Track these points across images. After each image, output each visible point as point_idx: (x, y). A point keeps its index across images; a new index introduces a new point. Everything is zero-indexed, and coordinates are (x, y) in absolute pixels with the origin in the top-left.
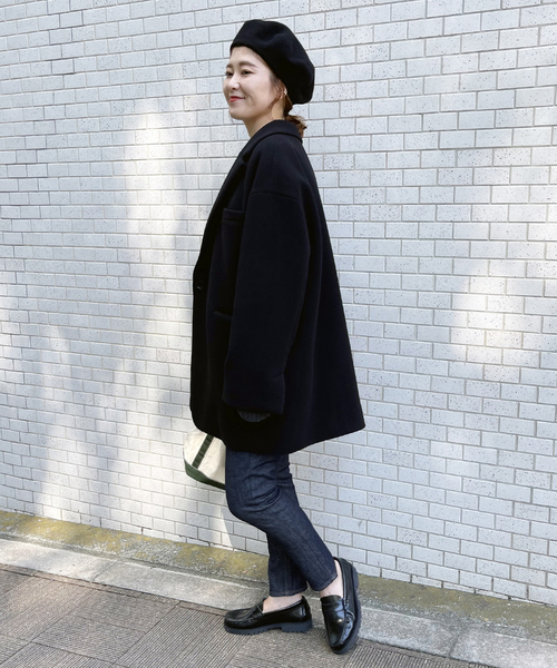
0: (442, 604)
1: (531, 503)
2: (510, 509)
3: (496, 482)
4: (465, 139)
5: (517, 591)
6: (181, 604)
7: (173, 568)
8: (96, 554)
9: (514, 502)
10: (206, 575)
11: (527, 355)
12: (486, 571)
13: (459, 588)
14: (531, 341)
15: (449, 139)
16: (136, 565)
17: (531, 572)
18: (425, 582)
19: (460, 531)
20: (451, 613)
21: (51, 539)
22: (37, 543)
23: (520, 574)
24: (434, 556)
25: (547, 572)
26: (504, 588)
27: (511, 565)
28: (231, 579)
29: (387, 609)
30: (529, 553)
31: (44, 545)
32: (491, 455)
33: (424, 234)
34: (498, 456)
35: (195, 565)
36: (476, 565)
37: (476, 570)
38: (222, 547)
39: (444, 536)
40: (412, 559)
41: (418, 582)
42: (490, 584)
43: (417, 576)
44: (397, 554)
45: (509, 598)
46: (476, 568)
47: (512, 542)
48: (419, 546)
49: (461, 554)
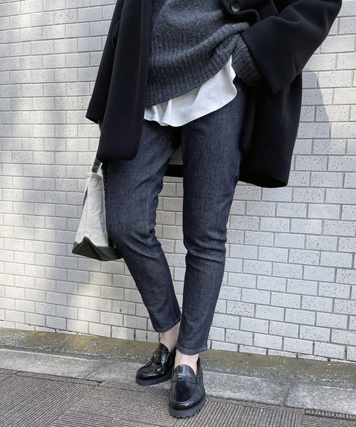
1: (352, 268)
2: (333, 275)
3: (320, 251)
5: (335, 352)
6: (19, 373)
7: (18, 349)
9: (336, 268)
10: (48, 353)
12: (308, 336)
13: (282, 354)
17: (350, 334)
18: (252, 350)
19: (285, 300)
23: (339, 336)
24: (261, 325)
26: (325, 351)
27: (331, 329)
28: (72, 355)
30: (349, 316)
32: (316, 225)
34: (323, 226)
35: (40, 345)
36: (299, 331)
37: (299, 336)
38: (67, 332)
39: (270, 305)
40: (240, 330)
41: (245, 351)
42: (311, 348)
43: (244, 345)
44: (226, 326)
45: (329, 360)
46: (299, 334)
47: (333, 307)
48: (247, 317)
49: (285, 322)
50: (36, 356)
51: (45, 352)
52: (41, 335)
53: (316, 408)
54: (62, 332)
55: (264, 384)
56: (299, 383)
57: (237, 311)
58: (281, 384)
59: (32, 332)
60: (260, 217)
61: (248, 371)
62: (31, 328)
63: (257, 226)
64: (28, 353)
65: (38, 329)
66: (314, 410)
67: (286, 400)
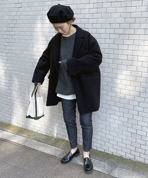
0: (111, 159)
1: (136, 134)
2: (131, 135)
3: (127, 127)
4: (121, 31)
5: (132, 157)
7: (43, 142)
8: (24, 137)
9: (132, 133)
10: (51, 145)
11: (137, 93)
12: (124, 151)
13: (117, 155)
14: (138, 89)
15: (117, 31)
16: (34, 141)
17: (136, 153)
18: (108, 152)
20: (113, 162)
21: (14, 132)
22: (10, 132)
23: (133, 153)
24: (111, 146)
25: (140, 153)
26: (128, 156)
27: (131, 150)
28: (57, 147)
29: (96, 159)
30: (136, 147)
31: (12, 133)
32: (126, 120)
33: (110, 57)
34: (128, 120)
36: (122, 149)
37: (121, 151)
39: (113, 140)
40: (105, 146)
41: (106, 152)
42: (125, 155)
43: (106, 150)
45: (130, 159)
47: (131, 144)
48: (107, 142)
49: (117, 146)
51: (50, 145)
57: (104, 140)
59: (47, 136)
60: (110, 114)
63: (109, 117)
64: (46, 144)
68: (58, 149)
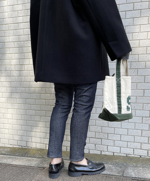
2: (141, 120)
3: (135, 110)
5: (144, 153)
7: (7, 155)
12: (131, 147)
13: (120, 154)
18: (107, 153)
19: (121, 131)
20: (119, 162)
23: (145, 146)
26: (139, 153)
27: (141, 143)
28: (30, 157)
30: (149, 137)
34: (136, 99)
35: (16, 153)
36: (127, 144)
37: (127, 147)
38: (27, 147)
39: (114, 134)
40: (101, 145)
41: (104, 154)
42: (133, 152)
43: (103, 151)
44: (95, 143)
45: (141, 157)
46: (127, 146)
47: (142, 134)
48: (104, 139)
49: (121, 141)
50: (15, 158)
51: (19, 156)
52: (16, 149)
53: (136, 177)
54: (25, 147)
55: (114, 167)
56: (128, 166)
57: (100, 136)
58: (121, 167)
59: (12, 148)
61: (106, 162)
62: (12, 146)
64: (12, 156)
65: (14, 146)
66: (136, 178)
67: (123, 174)
68: (32, 158)
